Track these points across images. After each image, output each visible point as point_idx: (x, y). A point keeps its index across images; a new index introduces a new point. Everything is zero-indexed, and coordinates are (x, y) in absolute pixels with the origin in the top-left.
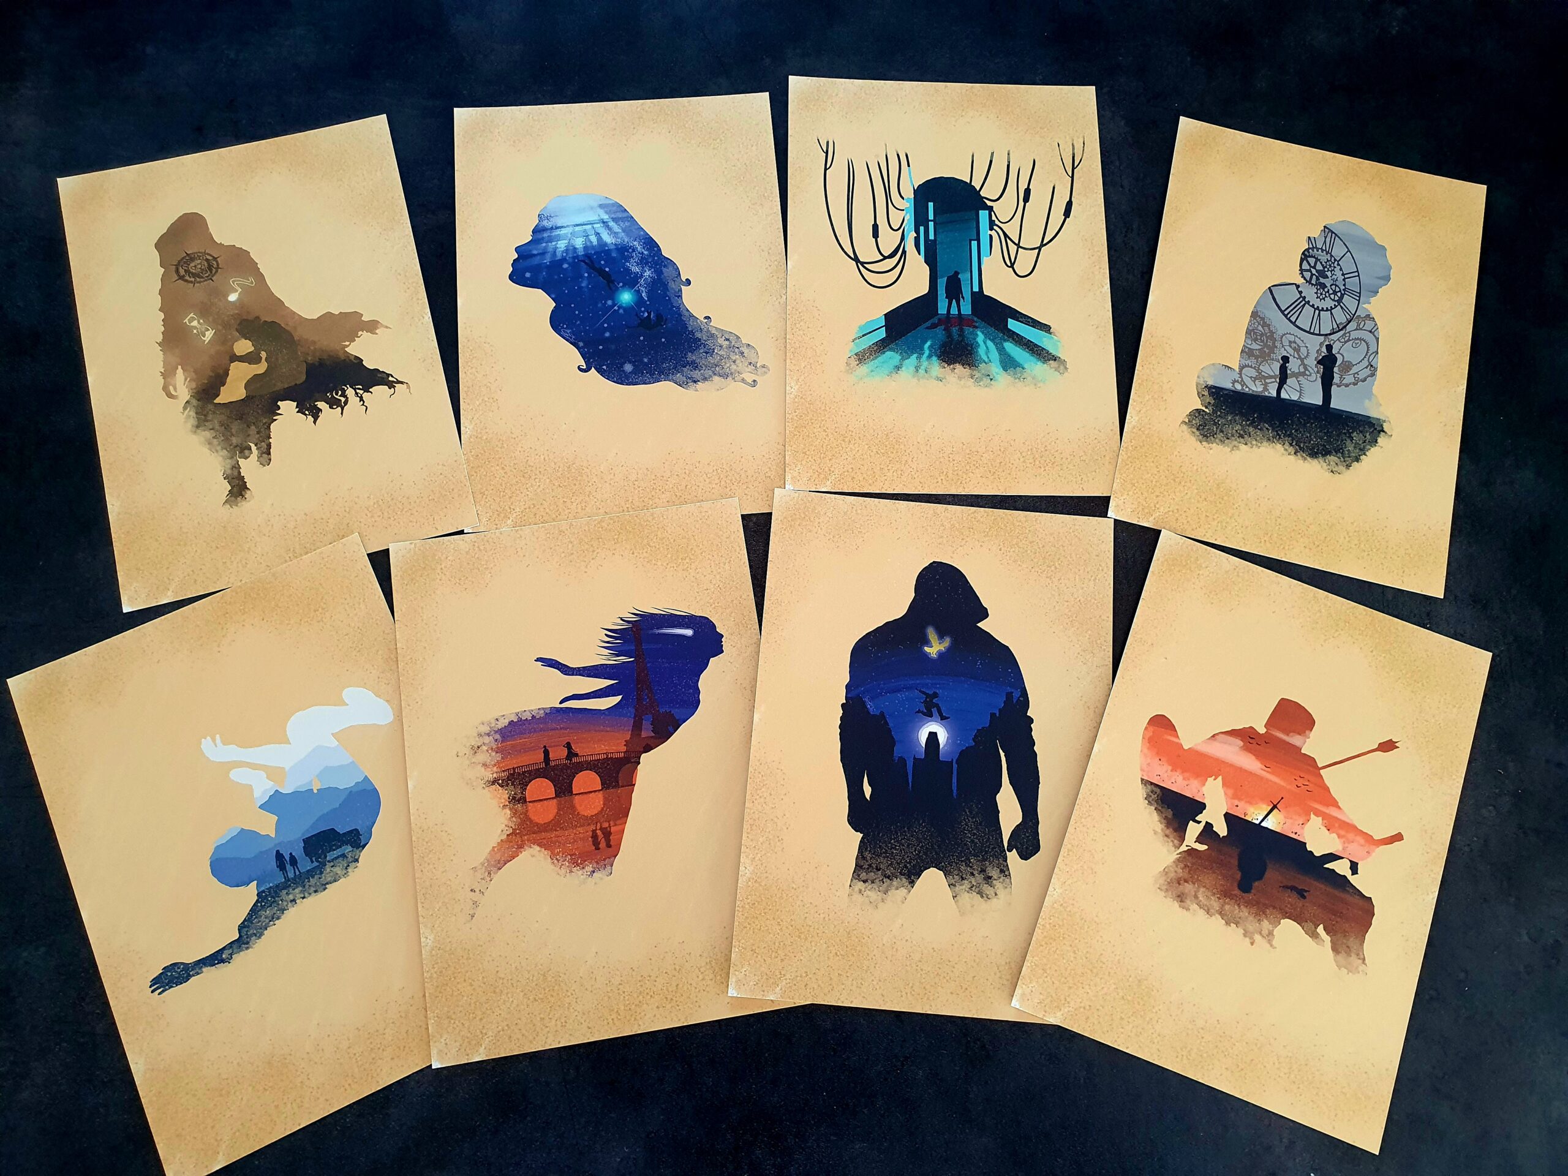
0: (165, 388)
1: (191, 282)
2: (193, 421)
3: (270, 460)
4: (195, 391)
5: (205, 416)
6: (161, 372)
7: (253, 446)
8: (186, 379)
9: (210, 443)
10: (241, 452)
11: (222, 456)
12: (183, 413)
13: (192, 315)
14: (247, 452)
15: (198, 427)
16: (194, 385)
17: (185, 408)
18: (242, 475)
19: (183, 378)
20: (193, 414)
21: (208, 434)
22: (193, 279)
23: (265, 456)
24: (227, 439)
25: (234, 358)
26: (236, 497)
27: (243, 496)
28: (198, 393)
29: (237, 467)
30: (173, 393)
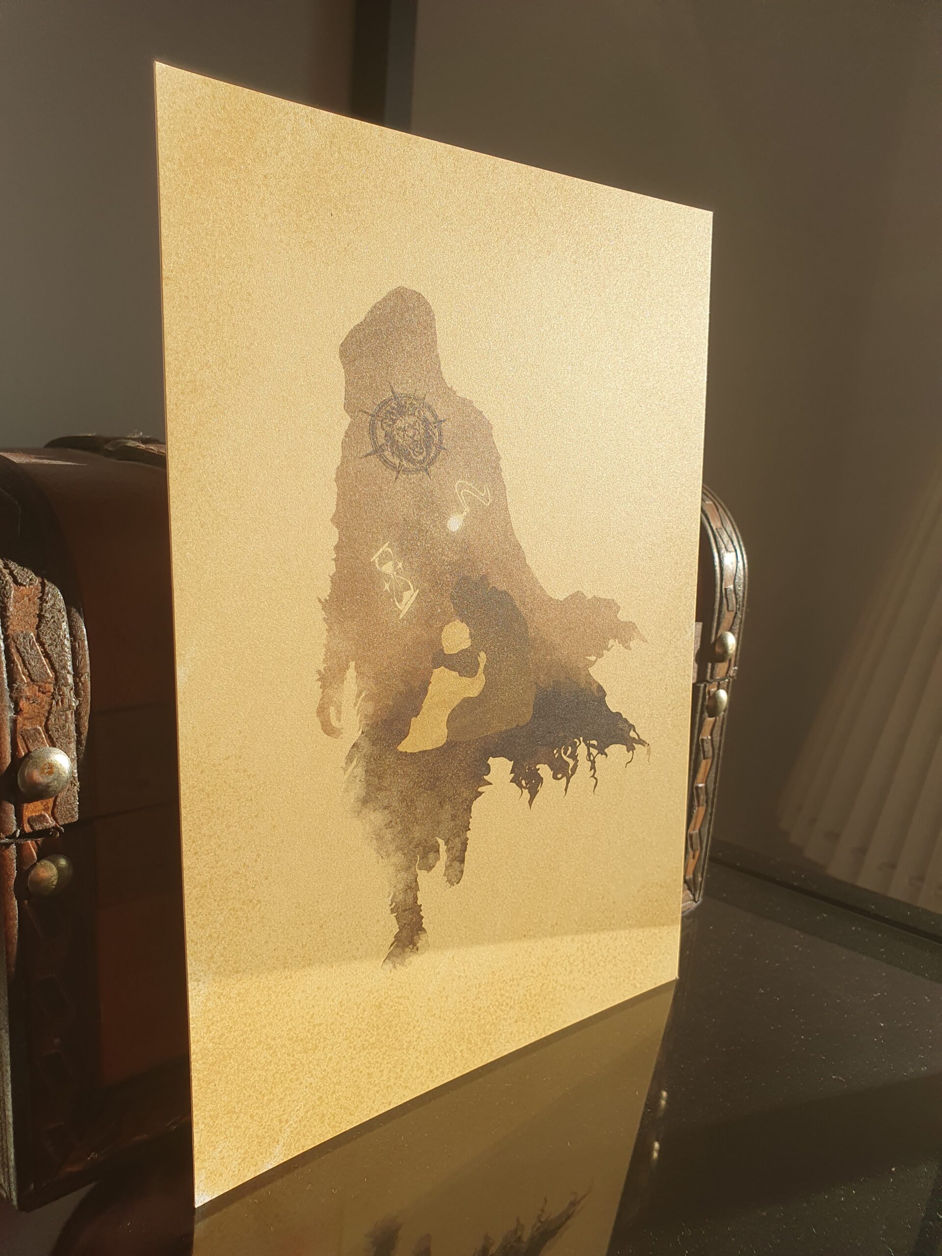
0: (322, 711)
1: (394, 467)
2: (358, 789)
3: (462, 872)
4: (370, 722)
5: (380, 778)
6: (319, 672)
7: (441, 842)
8: (358, 696)
9: (379, 838)
10: (424, 856)
11: (395, 865)
12: (345, 770)
13: (385, 548)
14: (431, 855)
15: (365, 801)
16: (370, 708)
17: (350, 759)
18: (419, 903)
19: (354, 687)
20: (360, 772)
21: (378, 818)
22: (397, 461)
23: (456, 864)
24: (406, 830)
25: (442, 660)
26: (404, 946)
27: (415, 945)
28: (374, 726)
29: (412, 887)
30: (334, 722)
